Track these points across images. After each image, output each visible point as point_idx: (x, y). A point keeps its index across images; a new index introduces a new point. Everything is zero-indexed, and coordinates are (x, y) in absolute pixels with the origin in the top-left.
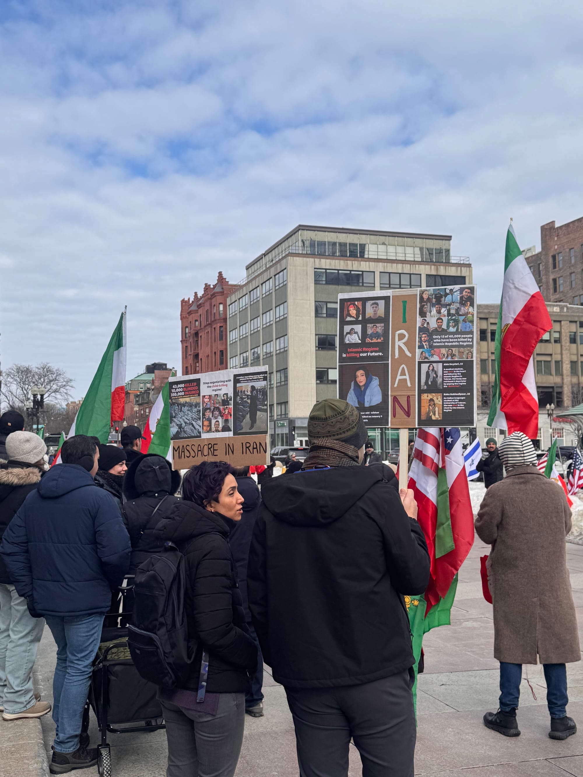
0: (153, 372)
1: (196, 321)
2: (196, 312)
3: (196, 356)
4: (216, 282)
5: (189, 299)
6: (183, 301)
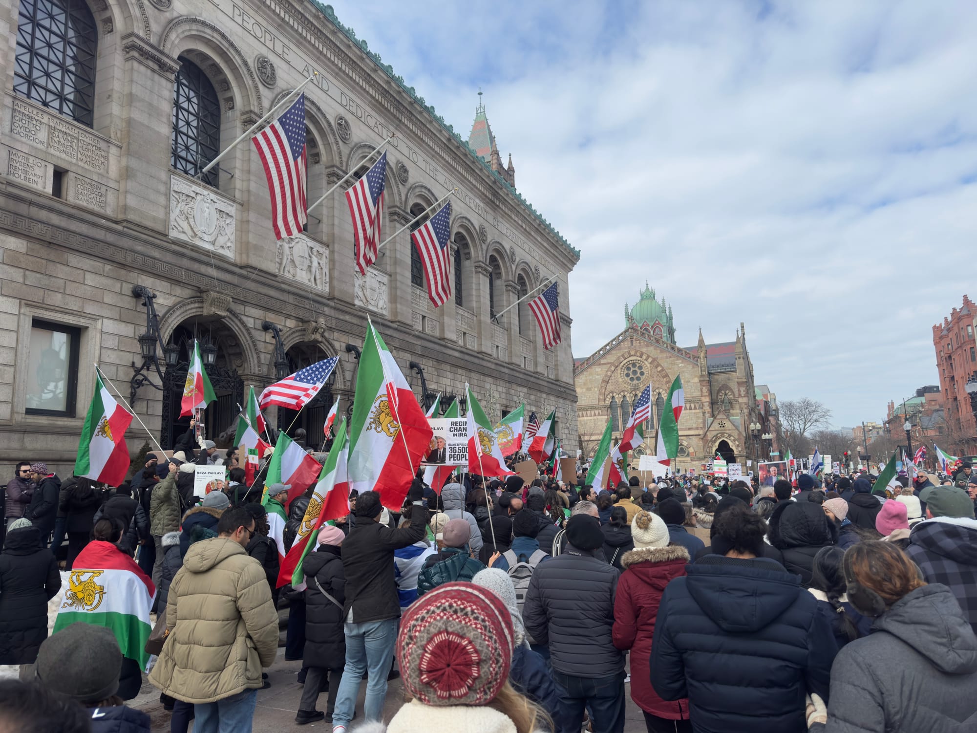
0: (923, 396)
1: (948, 344)
2: (947, 336)
3: (953, 378)
4: (962, 305)
5: (941, 325)
6: (935, 328)
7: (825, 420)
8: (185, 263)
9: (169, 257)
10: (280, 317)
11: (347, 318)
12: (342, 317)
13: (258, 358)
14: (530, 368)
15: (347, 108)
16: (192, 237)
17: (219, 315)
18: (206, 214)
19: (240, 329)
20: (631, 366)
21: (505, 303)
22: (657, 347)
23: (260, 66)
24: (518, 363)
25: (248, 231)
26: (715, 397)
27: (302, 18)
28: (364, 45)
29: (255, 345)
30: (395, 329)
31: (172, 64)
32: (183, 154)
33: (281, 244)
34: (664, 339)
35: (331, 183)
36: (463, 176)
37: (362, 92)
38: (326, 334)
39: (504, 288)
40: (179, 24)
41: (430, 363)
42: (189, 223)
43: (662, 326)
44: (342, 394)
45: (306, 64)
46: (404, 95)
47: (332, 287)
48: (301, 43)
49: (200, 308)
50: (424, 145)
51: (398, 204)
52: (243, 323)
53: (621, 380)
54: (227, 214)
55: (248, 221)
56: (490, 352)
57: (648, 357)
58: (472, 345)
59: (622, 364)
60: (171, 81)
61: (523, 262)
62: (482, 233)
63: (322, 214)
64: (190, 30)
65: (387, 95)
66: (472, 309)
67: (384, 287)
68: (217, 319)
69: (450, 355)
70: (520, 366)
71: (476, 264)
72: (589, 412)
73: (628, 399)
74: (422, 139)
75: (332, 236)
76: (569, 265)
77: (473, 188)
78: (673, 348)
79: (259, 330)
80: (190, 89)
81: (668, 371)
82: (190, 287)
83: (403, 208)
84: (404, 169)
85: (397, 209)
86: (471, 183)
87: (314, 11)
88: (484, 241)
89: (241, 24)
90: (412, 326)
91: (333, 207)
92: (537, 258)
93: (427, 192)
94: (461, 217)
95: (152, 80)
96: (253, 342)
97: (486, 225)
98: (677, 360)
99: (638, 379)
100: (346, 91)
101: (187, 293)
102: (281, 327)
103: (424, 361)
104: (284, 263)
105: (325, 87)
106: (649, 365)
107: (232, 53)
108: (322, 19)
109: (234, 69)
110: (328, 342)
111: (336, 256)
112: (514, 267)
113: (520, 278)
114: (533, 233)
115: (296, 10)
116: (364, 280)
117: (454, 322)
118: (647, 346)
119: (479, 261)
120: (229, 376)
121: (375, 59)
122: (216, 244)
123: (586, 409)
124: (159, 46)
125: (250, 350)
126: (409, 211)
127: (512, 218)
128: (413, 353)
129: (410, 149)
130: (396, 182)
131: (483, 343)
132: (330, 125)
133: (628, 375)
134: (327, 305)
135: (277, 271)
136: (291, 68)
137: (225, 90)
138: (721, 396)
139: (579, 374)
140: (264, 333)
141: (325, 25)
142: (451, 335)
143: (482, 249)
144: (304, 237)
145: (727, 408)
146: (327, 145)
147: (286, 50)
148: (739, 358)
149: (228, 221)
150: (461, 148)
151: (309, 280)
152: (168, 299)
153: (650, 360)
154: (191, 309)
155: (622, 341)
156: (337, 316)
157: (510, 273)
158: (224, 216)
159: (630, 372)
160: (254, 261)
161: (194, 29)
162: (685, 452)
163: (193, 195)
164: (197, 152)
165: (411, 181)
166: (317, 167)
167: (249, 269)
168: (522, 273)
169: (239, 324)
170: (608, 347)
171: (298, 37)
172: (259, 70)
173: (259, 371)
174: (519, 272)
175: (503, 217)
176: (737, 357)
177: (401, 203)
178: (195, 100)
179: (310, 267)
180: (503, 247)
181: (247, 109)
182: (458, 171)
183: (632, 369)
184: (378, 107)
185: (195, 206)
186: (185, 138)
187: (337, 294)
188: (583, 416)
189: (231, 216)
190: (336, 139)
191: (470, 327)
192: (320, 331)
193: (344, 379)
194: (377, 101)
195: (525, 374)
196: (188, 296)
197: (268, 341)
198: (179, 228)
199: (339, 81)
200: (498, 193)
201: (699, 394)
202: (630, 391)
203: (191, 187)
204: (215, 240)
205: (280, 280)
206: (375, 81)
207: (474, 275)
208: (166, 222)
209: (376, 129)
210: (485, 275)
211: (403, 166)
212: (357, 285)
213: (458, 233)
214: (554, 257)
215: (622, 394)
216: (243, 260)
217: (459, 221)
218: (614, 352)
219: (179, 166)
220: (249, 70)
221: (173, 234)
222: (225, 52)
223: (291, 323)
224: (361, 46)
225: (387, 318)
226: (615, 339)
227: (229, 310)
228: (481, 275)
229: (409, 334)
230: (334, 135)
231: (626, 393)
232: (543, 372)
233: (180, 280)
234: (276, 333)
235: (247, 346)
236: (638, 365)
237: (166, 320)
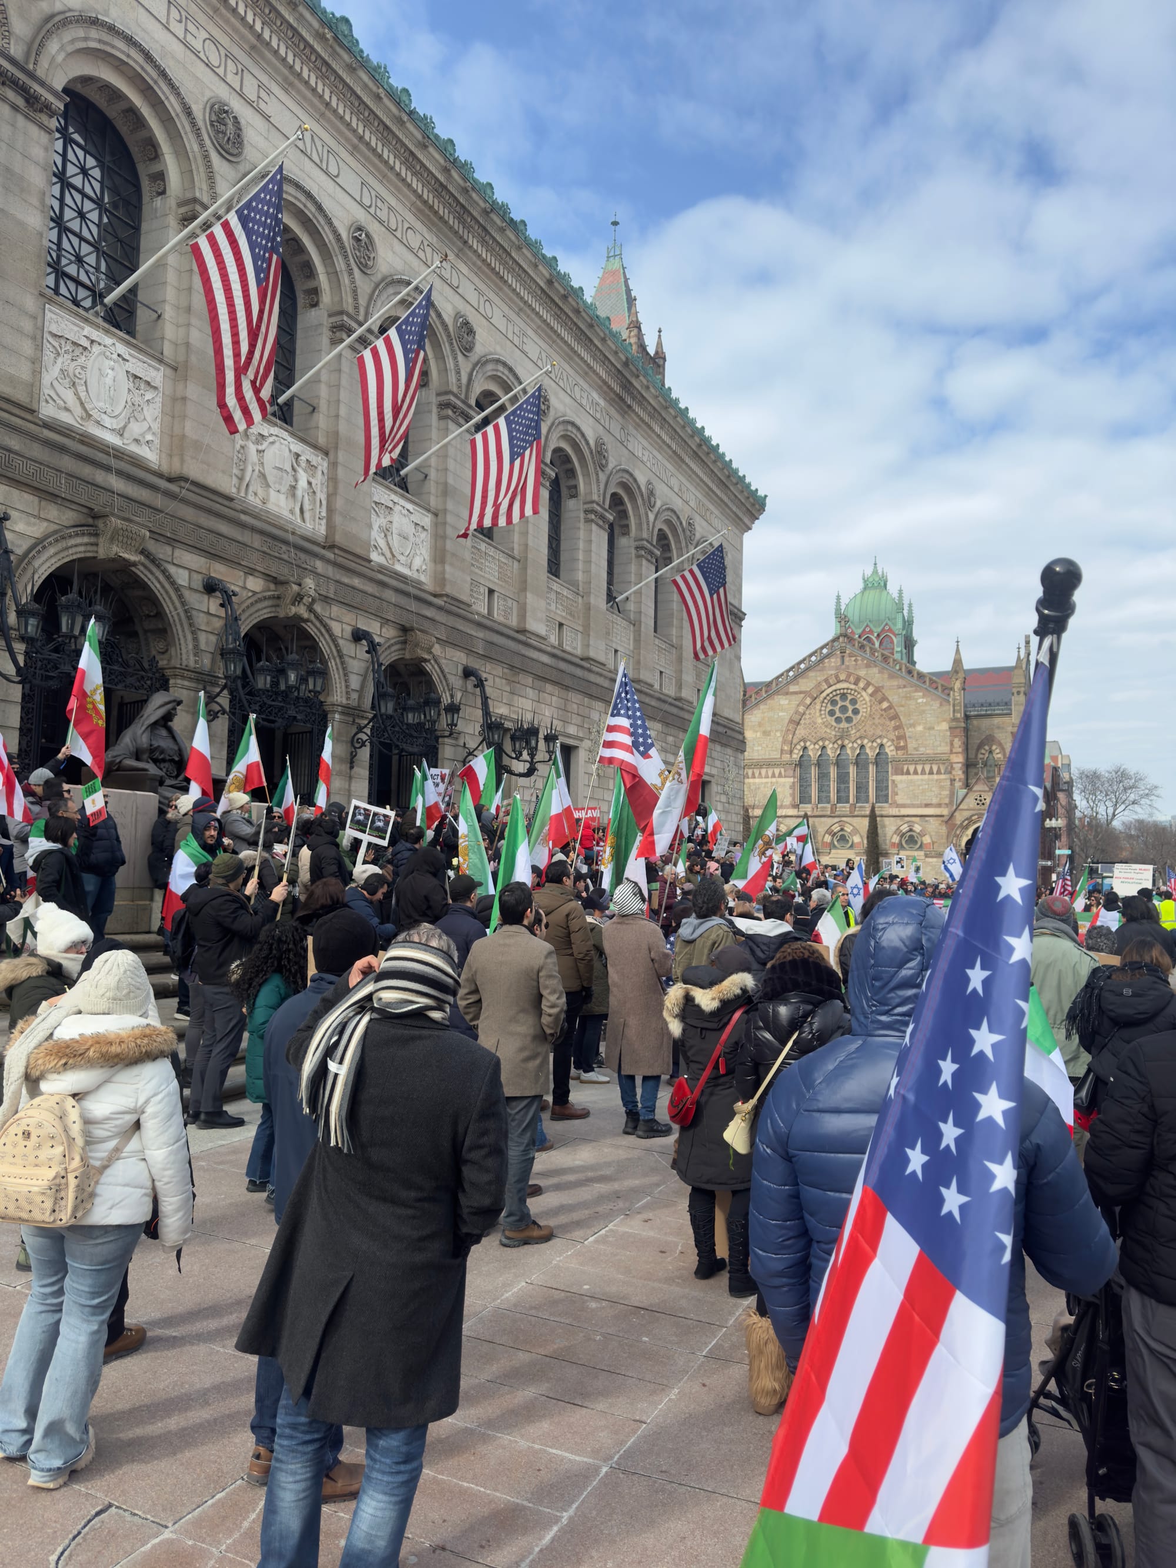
7: (1149, 802)
8: (68, 463)
9: (37, 451)
10: (236, 572)
11: (356, 582)
12: (346, 580)
13: (196, 639)
14: (670, 690)
15: (372, 210)
16: (82, 418)
17: (124, 559)
18: (109, 381)
19: (163, 587)
20: (838, 698)
21: (633, 578)
22: (883, 668)
23: (214, 118)
24: (649, 681)
25: (184, 417)
26: (972, 755)
27: (294, 37)
28: (404, 98)
29: (189, 618)
30: (440, 608)
31: (51, 98)
32: (72, 270)
33: (243, 443)
34: (897, 656)
35: (335, 342)
36: (572, 349)
37: (400, 184)
38: (318, 608)
39: (633, 551)
40: (64, 25)
41: (499, 670)
42: (76, 394)
43: (895, 635)
44: (342, 713)
45: (299, 123)
46: (474, 195)
47: (330, 526)
48: (291, 84)
49: (92, 544)
50: (506, 289)
51: (455, 390)
52: (169, 577)
53: (819, 721)
54: (148, 383)
55: (184, 399)
56: (601, 658)
57: (868, 684)
58: (573, 644)
59: (824, 694)
60: (49, 132)
61: (668, 509)
62: (600, 453)
63: (318, 397)
64: (86, 39)
65: (444, 193)
66: (573, 584)
67: (425, 533)
68: (124, 567)
69: (533, 659)
70: (652, 686)
71: (586, 506)
72: (763, 771)
73: (829, 752)
74: (502, 278)
75: (335, 435)
76: (746, 520)
77: (587, 372)
78: (910, 672)
79: (196, 591)
80: (86, 152)
81: (899, 710)
82: (74, 507)
83: (463, 396)
84: (468, 329)
85: (452, 398)
86: (585, 362)
87: (316, 24)
88: (602, 467)
89: (181, 37)
90: (469, 606)
91: (338, 386)
92: (692, 504)
93: (506, 372)
94: (564, 422)
95: (12, 125)
96: (186, 611)
97: (607, 438)
98: (916, 691)
99: (849, 720)
100: (371, 180)
101: (69, 517)
102: (237, 589)
103: (489, 667)
104: (247, 479)
105: (333, 170)
106: (867, 698)
107: (163, 90)
108: (331, 41)
109: (167, 120)
110: (321, 621)
111: (340, 471)
112: (652, 517)
113: (662, 536)
114: (687, 460)
115: (284, 20)
116: (389, 518)
117: (542, 604)
118: (868, 666)
119: (592, 502)
120: (143, 669)
121: (424, 124)
122: (126, 435)
123: (759, 765)
124: (27, 62)
125: (182, 625)
126: (473, 403)
127: (653, 431)
128: (470, 652)
129: (481, 293)
130: (453, 351)
131: (591, 642)
132: (338, 237)
133: (832, 713)
134: (322, 558)
135: (234, 490)
136: (273, 129)
137: (151, 160)
138: (983, 755)
139: (752, 708)
140: (206, 597)
141: (334, 54)
142: (537, 625)
143: (598, 480)
144: (285, 435)
145: (991, 774)
146: (333, 274)
147: (263, 94)
148: (1018, 693)
149: (149, 396)
150: (570, 299)
151: (292, 512)
152: (34, 524)
153: (870, 690)
154: (76, 546)
155: (827, 656)
156: (338, 577)
157: (645, 526)
158: (143, 386)
159: (837, 709)
160: (194, 470)
161: (95, 38)
162: (916, 842)
163: (86, 344)
164: (97, 269)
165: (479, 350)
166: (313, 312)
167: (183, 484)
168: (665, 528)
169: (161, 578)
170: (802, 666)
171: (286, 72)
172: (212, 125)
173: (196, 662)
174: (659, 525)
175: (637, 427)
176: (1015, 690)
177: (459, 387)
178: (96, 173)
179: (293, 488)
180: (635, 480)
181: (189, 195)
182: (562, 339)
183: (840, 704)
184: (427, 213)
185: (89, 364)
186: (75, 241)
187: (339, 539)
188: (754, 776)
189: (155, 388)
190: (349, 265)
191: (571, 614)
192: (307, 600)
193: (347, 687)
194: (425, 202)
195: (659, 699)
196: (72, 523)
197: (213, 611)
198: (59, 401)
199: (358, 161)
200: (630, 383)
201: (947, 749)
202: (833, 740)
203: (83, 329)
204: (125, 427)
205: (239, 507)
206: (423, 165)
207: (582, 525)
208: (34, 386)
209: (421, 254)
210: (600, 527)
211: (466, 323)
212: (376, 527)
213: (558, 451)
214: (721, 503)
215: (821, 743)
216: (175, 467)
217: (561, 427)
218: (811, 674)
219: (63, 290)
220: (193, 123)
221: (47, 411)
222: (152, 88)
223: (255, 584)
224: (399, 99)
225: (426, 588)
226: (816, 652)
227: (143, 552)
228: (594, 527)
229: (464, 618)
230: (346, 257)
231: (827, 743)
232: (691, 699)
233: (57, 492)
234: (227, 598)
235: (176, 618)
236: (850, 697)
237: (29, 563)
